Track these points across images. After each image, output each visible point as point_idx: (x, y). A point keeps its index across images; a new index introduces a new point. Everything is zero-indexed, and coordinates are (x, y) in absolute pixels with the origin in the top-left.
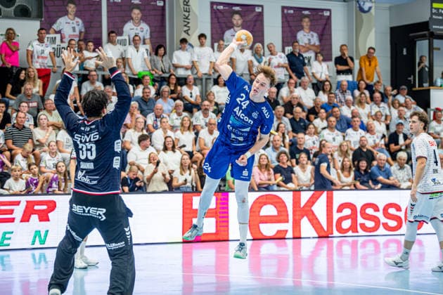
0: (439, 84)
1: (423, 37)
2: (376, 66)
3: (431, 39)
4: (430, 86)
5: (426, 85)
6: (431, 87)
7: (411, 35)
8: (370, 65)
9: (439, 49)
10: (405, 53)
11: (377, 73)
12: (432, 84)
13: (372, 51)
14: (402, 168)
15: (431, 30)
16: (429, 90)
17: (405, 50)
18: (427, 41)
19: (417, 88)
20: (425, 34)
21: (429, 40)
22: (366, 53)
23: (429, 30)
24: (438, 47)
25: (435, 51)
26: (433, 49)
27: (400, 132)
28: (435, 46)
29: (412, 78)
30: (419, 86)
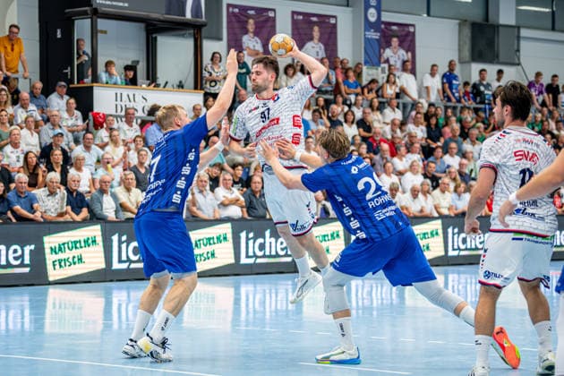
0: (104, 80)
1: (83, 15)
2: (20, 53)
3: (94, 17)
4: (93, 81)
5: (88, 81)
6: (95, 84)
7: (67, 11)
8: (12, 50)
9: (105, 32)
10: (59, 36)
11: (22, 62)
12: (96, 79)
13: (15, 30)
14: (52, 193)
15: (94, 6)
16: (92, 87)
17: (59, 32)
18: (89, 20)
19: (76, 84)
20: (86, 11)
21: (91, 18)
22: (7, 33)
23: (91, 6)
24: (104, 29)
25: (99, 35)
26: (97, 31)
27: (57, 146)
28: (99, 28)
29: (68, 71)
30: (78, 83)
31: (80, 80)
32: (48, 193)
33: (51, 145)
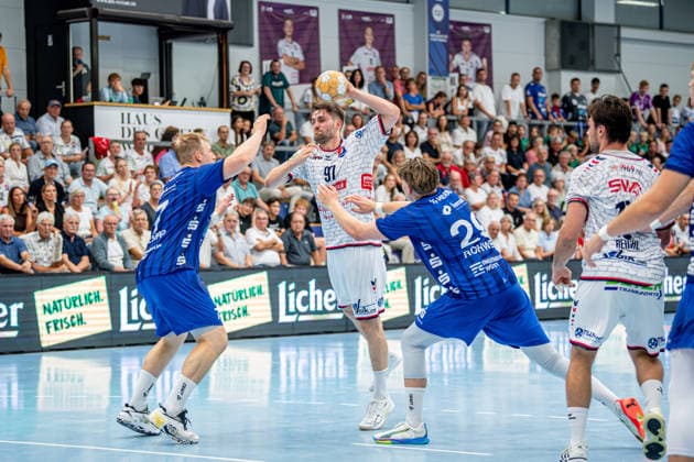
0: (107, 97)
1: (80, 17)
2: (3, 65)
3: (94, 20)
4: (93, 99)
5: (87, 99)
6: (95, 103)
7: (61, 12)
9: (108, 38)
10: (50, 43)
11: (5, 77)
12: (97, 96)
14: (44, 239)
15: (94, 6)
16: (92, 107)
17: (50, 38)
18: (88, 24)
19: (72, 103)
20: (84, 12)
21: (90, 21)
23: (90, 5)
24: (106, 34)
25: (101, 42)
26: (97, 38)
27: (49, 179)
28: (100, 33)
29: (62, 86)
30: (75, 101)
31: (78, 97)
32: (39, 238)
33: (42, 179)
